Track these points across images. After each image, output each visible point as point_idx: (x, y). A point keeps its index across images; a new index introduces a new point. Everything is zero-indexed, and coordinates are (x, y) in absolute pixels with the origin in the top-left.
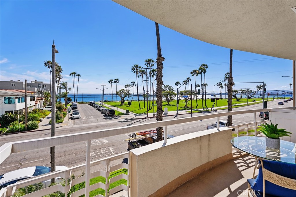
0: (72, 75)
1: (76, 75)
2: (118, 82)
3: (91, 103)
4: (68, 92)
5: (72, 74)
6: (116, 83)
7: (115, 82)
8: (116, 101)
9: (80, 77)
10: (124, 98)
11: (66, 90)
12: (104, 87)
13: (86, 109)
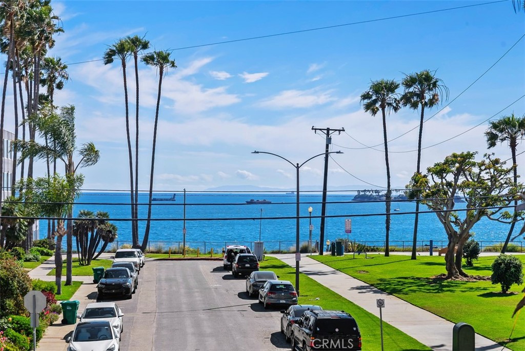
0: (117, 59)
1: (148, 59)
2: (428, 96)
3: (230, 255)
4: (78, 173)
5: (121, 50)
6: (415, 106)
7: (407, 99)
8: (414, 251)
9: (167, 68)
10: (471, 221)
11: (69, 167)
12: (329, 141)
13: (184, 300)
